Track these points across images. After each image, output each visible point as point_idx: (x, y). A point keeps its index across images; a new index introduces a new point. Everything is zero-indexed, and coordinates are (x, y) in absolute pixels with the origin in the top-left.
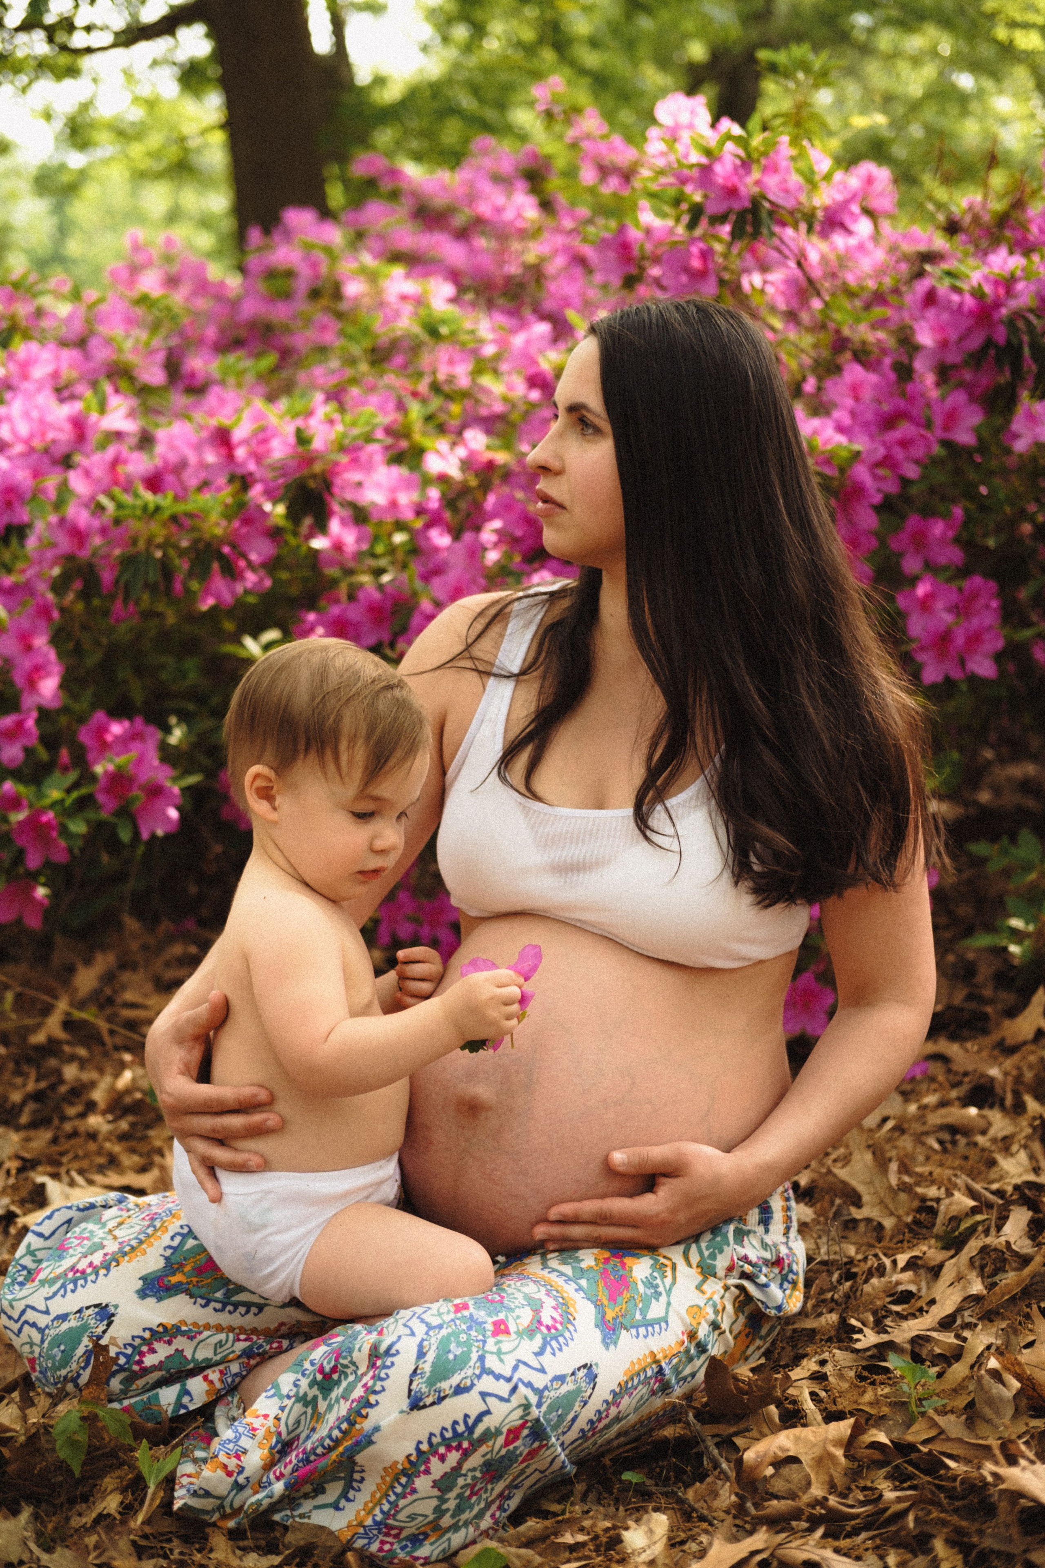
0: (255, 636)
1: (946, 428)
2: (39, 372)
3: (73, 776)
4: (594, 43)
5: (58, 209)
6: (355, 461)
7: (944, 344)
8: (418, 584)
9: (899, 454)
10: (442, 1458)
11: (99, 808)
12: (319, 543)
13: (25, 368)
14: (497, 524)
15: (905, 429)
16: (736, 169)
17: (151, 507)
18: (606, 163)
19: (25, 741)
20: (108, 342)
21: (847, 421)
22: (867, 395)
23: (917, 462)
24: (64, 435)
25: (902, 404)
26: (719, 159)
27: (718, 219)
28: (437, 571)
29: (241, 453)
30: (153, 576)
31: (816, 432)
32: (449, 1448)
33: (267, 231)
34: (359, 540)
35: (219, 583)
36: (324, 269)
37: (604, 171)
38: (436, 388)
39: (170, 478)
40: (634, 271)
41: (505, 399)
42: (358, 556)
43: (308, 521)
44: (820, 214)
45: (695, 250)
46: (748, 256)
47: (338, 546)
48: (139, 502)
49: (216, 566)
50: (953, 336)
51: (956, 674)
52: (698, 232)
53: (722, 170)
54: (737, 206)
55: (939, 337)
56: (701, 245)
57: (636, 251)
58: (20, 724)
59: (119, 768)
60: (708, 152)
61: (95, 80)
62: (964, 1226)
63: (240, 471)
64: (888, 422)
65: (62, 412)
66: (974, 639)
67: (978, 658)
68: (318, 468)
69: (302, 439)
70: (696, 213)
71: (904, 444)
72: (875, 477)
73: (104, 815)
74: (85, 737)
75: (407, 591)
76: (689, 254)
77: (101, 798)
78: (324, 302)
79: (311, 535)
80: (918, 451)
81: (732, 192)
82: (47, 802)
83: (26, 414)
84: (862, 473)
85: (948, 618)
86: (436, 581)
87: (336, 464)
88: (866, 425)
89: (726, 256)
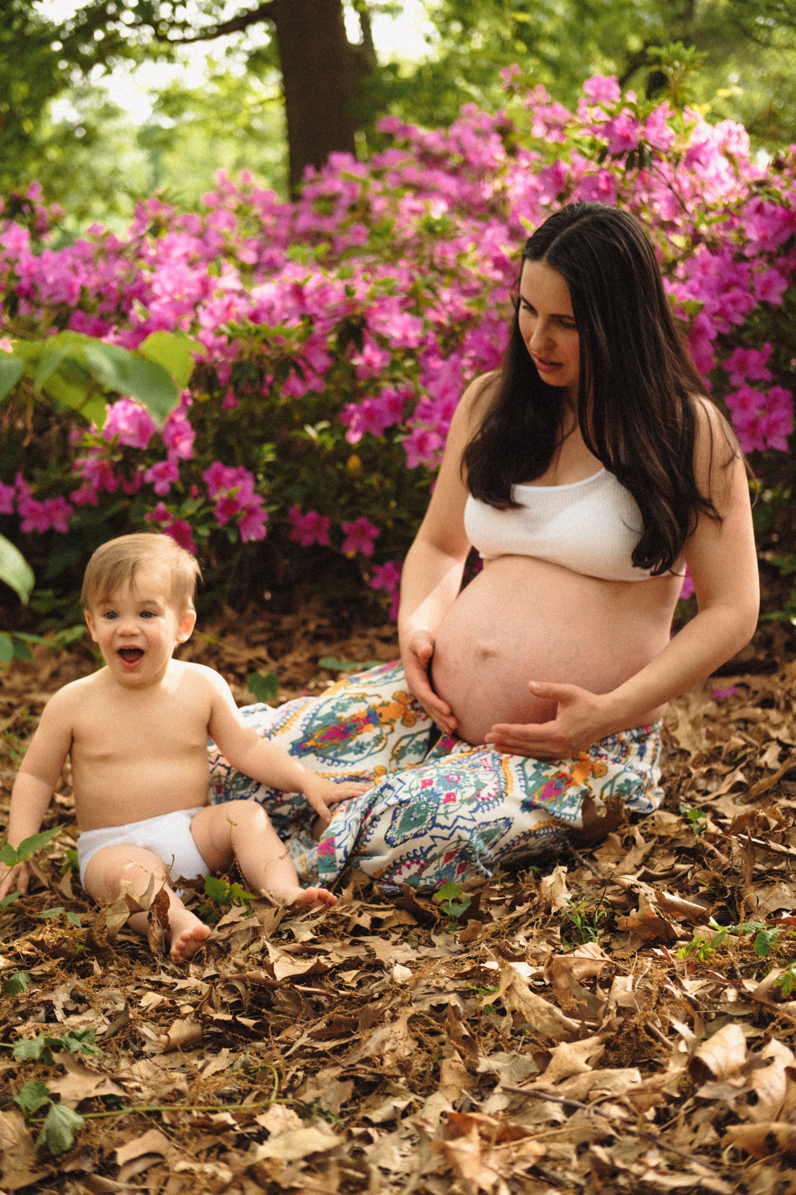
0: (313, 425)
1: (763, 293)
2: (177, 252)
3: (200, 501)
4: (554, 39)
5: (154, 159)
6: (382, 307)
7: (764, 239)
8: (420, 387)
9: (730, 308)
10: (409, 867)
11: (216, 520)
12: (358, 361)
13: (168, 249)
14: (472, 353)
15: (736, 292)
16: (628, 124)
17: (253, 331)
18: (550, 121)
19: (171, 479)
20: (220, 235)
21: (697, 287)
22: (712, 271)
23: (743, 314)
24: (195, 291)
25: (735, 277)
26: (617, 118)
27: (617, 157)
28: (433, 379)
29: (309, 301)
30: (253, 375)
31: (675, 292)
32: (412, 862)
33: (318, 169)
34: (383, 360)
35: (295, 383)
36: (359, 191)
37: (549, 126)
38: (433, 267)
39: (264, 316)
40: (564, 191)
41: (479, 278)
42: (382, 369)
43: (351, 346)
44: (684, 154)
45: (602, 177)
46: (638, 182)
47: (369, 363)
48: (246, 328)
49: (292, 371)
50: (770, 234)
51: (761, 447)
52: (605, 165)
53: (620, 126)
54: (629, 148)
55: (761, 234)
56: (606, 173)
57: (565, 178)
58: (167, 468)
59: (230, 496)
60: (611, 114)
61: (185, 63)
62: (739, 756)
63: (309, 313)
64: (725, 287)
65: (194, 276)
66: (773, 426)
67: (775, 438)
68: (358, 311)
69: (349, 292)
70: (603, 153)
71: (734, 302)
72: (712, 322)
73: (219, 526)
74: (207, 477)
75: (413, 391)
76: (598, 179)
77: (218, 515)
78: (359, 214)
79: (352, 357)
80: (743, 307)
81: (626, 139)
82: (184, 515)
83: (170, 277)
84: (704, 319)
85: (758, 413)
86: (432, 385)
87: (370, 308)
88: (709, 289)
89: (623, 180)
